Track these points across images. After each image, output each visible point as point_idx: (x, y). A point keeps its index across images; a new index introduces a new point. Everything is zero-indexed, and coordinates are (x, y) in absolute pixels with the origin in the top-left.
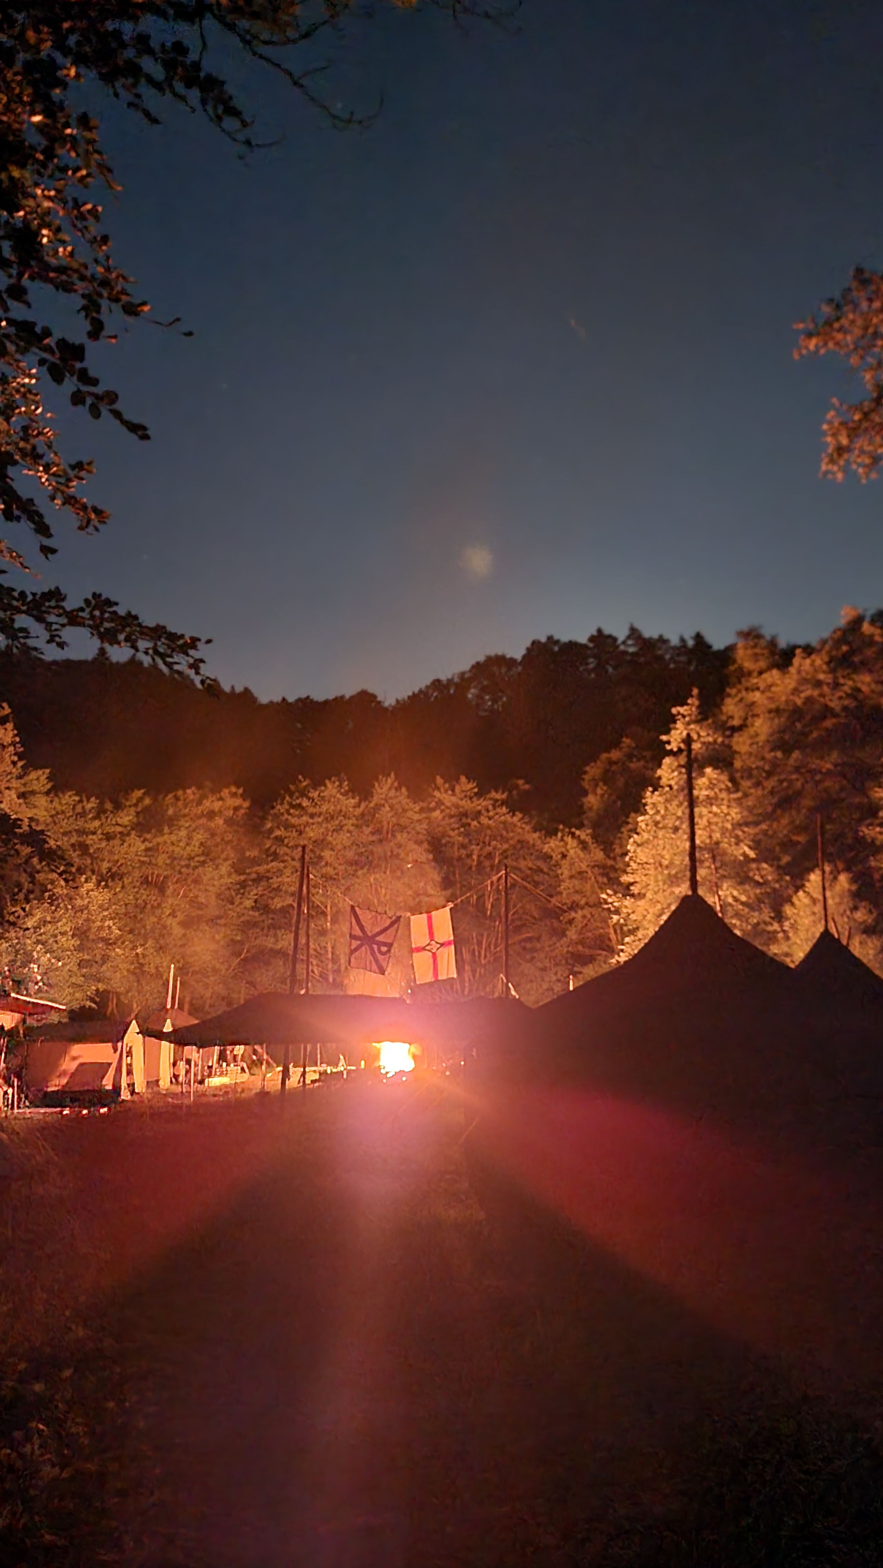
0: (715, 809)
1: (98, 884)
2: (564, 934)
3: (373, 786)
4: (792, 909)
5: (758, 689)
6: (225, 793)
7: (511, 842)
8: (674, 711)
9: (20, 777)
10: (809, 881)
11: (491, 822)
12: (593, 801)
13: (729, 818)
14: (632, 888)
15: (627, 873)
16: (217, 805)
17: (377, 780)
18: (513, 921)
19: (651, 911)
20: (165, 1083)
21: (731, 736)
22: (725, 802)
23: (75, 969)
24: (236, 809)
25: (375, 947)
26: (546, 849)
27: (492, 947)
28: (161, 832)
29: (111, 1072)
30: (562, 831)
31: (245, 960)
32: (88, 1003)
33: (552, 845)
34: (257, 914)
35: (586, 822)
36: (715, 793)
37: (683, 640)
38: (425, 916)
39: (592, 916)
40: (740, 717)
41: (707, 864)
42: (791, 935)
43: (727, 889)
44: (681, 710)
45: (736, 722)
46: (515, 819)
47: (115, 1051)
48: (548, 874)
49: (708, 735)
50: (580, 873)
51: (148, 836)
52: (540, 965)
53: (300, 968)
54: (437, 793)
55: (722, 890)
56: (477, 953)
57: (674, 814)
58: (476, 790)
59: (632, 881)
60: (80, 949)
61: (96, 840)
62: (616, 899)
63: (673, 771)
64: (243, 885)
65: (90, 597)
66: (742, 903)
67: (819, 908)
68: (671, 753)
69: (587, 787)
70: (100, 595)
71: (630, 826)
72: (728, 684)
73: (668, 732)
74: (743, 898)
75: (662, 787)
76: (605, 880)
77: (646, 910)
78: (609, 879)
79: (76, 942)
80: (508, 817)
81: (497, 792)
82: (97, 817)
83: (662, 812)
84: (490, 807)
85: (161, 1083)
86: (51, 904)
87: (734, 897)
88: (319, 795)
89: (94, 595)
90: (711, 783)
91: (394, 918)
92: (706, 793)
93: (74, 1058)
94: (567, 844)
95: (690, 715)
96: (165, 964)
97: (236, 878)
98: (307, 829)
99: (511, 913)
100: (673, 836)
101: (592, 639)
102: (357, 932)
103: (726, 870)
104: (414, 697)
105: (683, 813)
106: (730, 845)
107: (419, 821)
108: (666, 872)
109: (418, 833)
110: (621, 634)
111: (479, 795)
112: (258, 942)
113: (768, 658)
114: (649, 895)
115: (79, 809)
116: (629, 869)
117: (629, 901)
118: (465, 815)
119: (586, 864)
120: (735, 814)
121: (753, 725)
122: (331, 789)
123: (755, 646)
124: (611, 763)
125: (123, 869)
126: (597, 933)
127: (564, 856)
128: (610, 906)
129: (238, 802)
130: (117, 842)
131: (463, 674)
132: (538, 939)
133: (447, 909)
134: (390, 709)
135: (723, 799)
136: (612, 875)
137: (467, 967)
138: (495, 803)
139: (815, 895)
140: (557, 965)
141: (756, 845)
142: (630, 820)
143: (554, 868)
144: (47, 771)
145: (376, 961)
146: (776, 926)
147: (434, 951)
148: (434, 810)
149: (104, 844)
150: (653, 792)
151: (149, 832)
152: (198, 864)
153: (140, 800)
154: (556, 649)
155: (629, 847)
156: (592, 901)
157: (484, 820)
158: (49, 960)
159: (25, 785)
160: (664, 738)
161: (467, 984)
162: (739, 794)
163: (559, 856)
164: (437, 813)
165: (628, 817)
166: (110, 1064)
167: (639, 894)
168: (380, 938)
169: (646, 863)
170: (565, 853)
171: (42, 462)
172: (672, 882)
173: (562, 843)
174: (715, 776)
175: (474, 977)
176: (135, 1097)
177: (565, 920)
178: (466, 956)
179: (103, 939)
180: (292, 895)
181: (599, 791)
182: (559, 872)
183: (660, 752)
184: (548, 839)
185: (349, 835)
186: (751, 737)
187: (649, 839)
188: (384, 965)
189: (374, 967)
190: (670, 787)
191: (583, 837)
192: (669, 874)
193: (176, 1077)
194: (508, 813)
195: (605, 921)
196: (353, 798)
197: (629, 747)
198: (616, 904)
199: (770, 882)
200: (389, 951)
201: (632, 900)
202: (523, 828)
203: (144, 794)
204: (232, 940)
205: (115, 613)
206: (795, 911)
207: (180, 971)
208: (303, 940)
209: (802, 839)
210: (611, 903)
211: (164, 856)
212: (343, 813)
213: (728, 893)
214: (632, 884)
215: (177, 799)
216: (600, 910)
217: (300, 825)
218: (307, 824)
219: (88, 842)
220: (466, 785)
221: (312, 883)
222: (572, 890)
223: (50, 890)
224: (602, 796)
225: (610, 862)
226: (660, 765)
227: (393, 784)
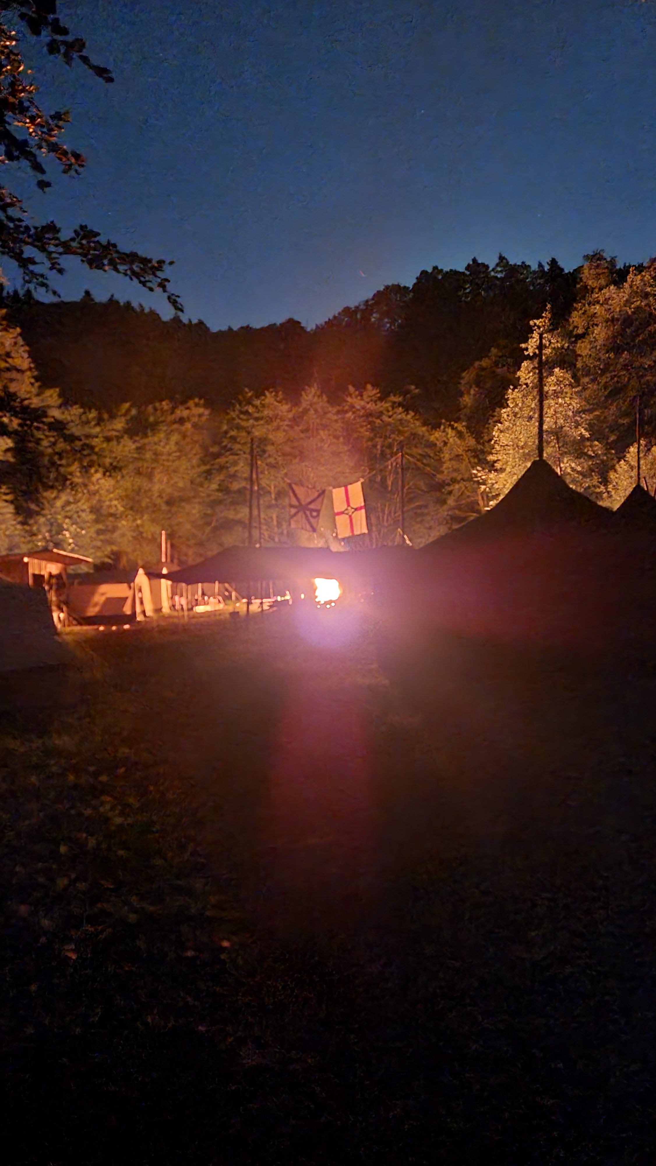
0: (560, 400)
1: (104, 474)
2: (444, 502)
3: (301, 395)
4: (615, 474)
5: (598, 302)
6: (191, 403)
7: (406, 435)
8: (531, 323)
9: (38, 395)
10: (629, 452)
11: (390, 420)
12: (467, 400)
13: (571, 407)
14: (496, 465)
15: (492, 454)
16: (185, 413)
17: (303, 389)
18: (408, 493)
19: (509, 481)
20: (166, 609)
21: (575, 342)
22: (568, 395)
23: (94, 535)
24: (200, 416)
25: (308, 513)
26: (432, 438)
27: (393, 514)
28: (146, 436)
29: (129, 602)
30: (444, 424)
31: (215, 529)
32: (107, 560)
33: (436, 436)
34: (220, 494)
35: (462, 416)
36: (561, 388)
37: (540, 265)
38: (343, 488)
39: (466, 488)
40: (584, 327)
41: (553, 444)
42: (613, 493)
43: (567, 463)
44: (537, 322)
45: (580, 331)
46: (409, 417)
47: (130, 588)
48: (433, 459)
49: (557, 342)
50: (457, 456)
51: (137, 438)
52: (427, 525)
53: (255, 533)
54: (349, 399)
55: (563, 463)
56: (381, 518)
57: (529, 406)
58: (379, 395)
59: (496, 459)
60: (97, 521)
61: (99, 442)
62: (484, 474)
63: (529, 373)
64: (209, 473)
65: (78, 229)
66: (578, 472)
67: (634, 473)
68: (528, 358)
69: (463, 389)
70: (86, 227)
71: (496, 419)
72: (575, 301)
73: (526, 341)
74: (579, 468)
75: (521, 385)
76: (476, 460)
77: (506, 480)
78: (479, 460)
79: (92, 517)
80: (403, 416)
81: (394, 396)
82: (98, 424)
83: (520, 405)
84: (390, 409)
85: (164, 610)
86: (72, 490)
87: (572, 468)
88: (261, 403)
89: (82, 227)
90: (558, 380)
91: (320, 491)
92: (554, 388)
93: (103, 594)
94: (447, 434)
95: (544, 326)
96: (158, 532)
97: (204, 468)
98: (253, 430)
99: (407, 487)
100: (528, 423)
101: (468, 267)
102: (294, 502)
103: (567, 448)
104: (329, 323)
105: (536, 405)
106: (571, 428)
107: (336, 421)
108: (521, 451)
109: (336, 430)
110: (492, 262)
111: (381, 399)
112: (223, 515)
113: (608, 276)
114: (508, 469)
115: (84, 418)
116: (494, 451)
117: (493, 475)
118: (371, 415)
119: (462, 448)
120: (576, 404)
121: (593, 333)
122: (269, 398)
123: (598, 266)
124: (483, 369)
125: (121, 464)
126: (469, 500)
127: (445, 443)
128: (479, 479)
129: (201, 410)
130: (114, 443)
131: (367, 301)
132: (426, 506)
133: (359, 483)
134: (312, 332)
135: (566, 393)
136: (481, 457)
137: (374, 529)
138: (394, 405)
139: (632, 463)
140: (439, 524)
141: (590, 428)
142: (496, 414)
143: (438, 454)
144: (57, 390)
145: (310, 523)
146: (602, 488)
147: (350, 514)
148: (346, 412)
149: (105, 445)
150: (513, 390)
151: (137, 435)
152: (175, 458)
153: (128, 410)
154: (440, 277)
155: (494, 433)
156: (466, 476)
157: (385, 418)
158: (76, 529)
159: (42, 401)
160: (523, 346)
161: (374, 541)
162: (579, 389)
163: (442, 444)
164: (349, 415)
165: (494, 411)
166: (127, 598)
167: (501, 469)
168: (312, 506)
169: (507, 445)
170: (447, 441)
171: (29, 114)
172: (526, 459)
173: (444, 434)
174: (562, 374)
175: (379, 534)
176: (148, 620)
177: (446, 492)
178: (374, 520)
179: (112, 515)
180: (246, 479)
181: (472, 392)
182: (442, 456)
183: (520, 357)
184: (434, 431)
185: (284, 433)
186: (591, 342)
187: (509, 426)
188: (315, 525)
189: (308, 527)
190: (526, 384)
191: (460, 428)
192: (524, 452)
193: (174, 606)
194: (404, 412)
195: (475, 491)
196: (287, 404)
197: (496, 356)
198: (483, 477)
199: (599, 456)
200: (318, 515)
201: (496, 474)
202: (414, 423)
203: (131, 406)
204: (205, 514)
205: (98, 242)
206: (617, 476)
207: (169, 536)
208: (255, 512)
209: (626, 421)
210: (480, 477)
211: (151, 453)
212: (279, 417)
213: (568, 465)
214: (495, 462)
215: (155, 409)
216: (472, 483)
217: (248, 427)
218: (253, 426)
219: (93, 444)
220: (371, 391)
221: (259, 470)
222: (451, 470)
223: (70, 480)
224: (475, 395)
225: (480, 447)
226: (519, 369)
227: (316, 393)
